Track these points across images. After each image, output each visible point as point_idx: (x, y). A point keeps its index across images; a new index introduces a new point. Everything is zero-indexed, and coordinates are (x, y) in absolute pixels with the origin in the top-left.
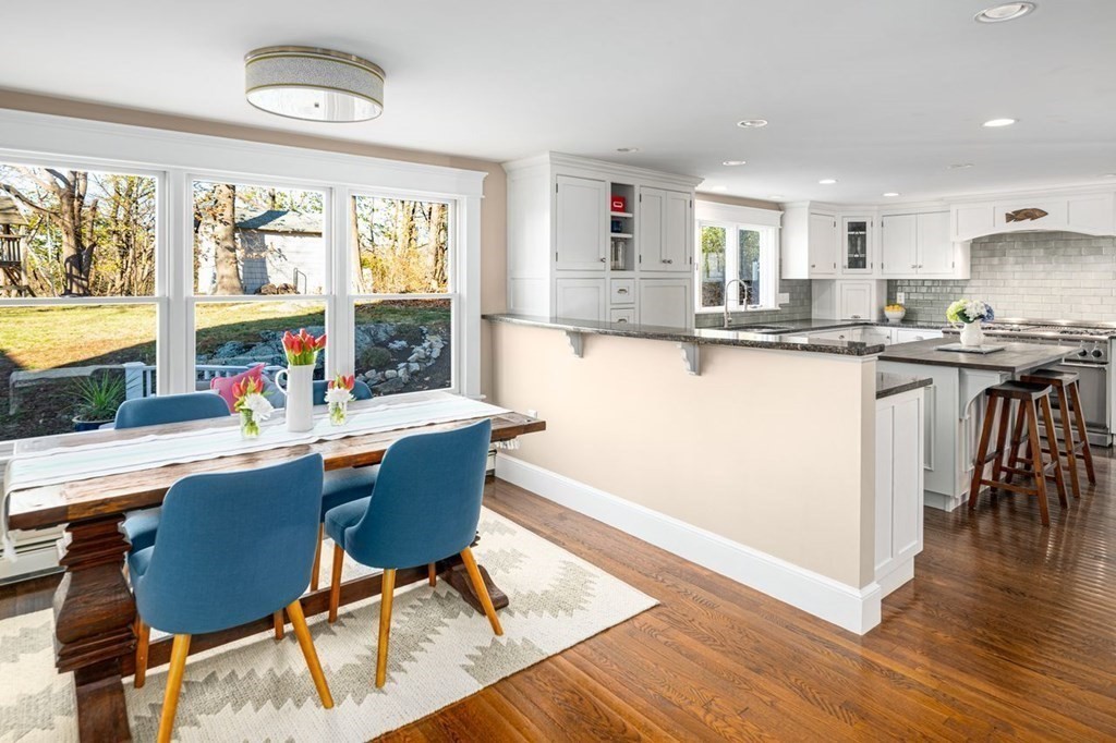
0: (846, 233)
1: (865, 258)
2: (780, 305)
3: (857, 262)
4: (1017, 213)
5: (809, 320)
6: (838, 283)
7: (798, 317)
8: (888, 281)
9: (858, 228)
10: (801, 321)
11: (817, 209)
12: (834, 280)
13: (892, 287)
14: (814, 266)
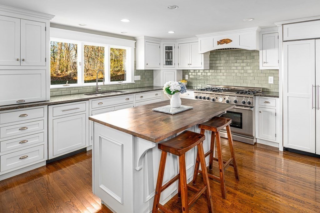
0: (165, 51)
1: (172, 61)
2: (135, 81)
3: (169, 62)
4: (221, 41)
5: (153, 87)
6: (162, 71)
7: (146, 85)
8: (183, 70)
9: (169, 49)
10: (148, 87)
11: (149, 40)
12: (160, 70)
13: (185, 72)
14: (147, 64)
